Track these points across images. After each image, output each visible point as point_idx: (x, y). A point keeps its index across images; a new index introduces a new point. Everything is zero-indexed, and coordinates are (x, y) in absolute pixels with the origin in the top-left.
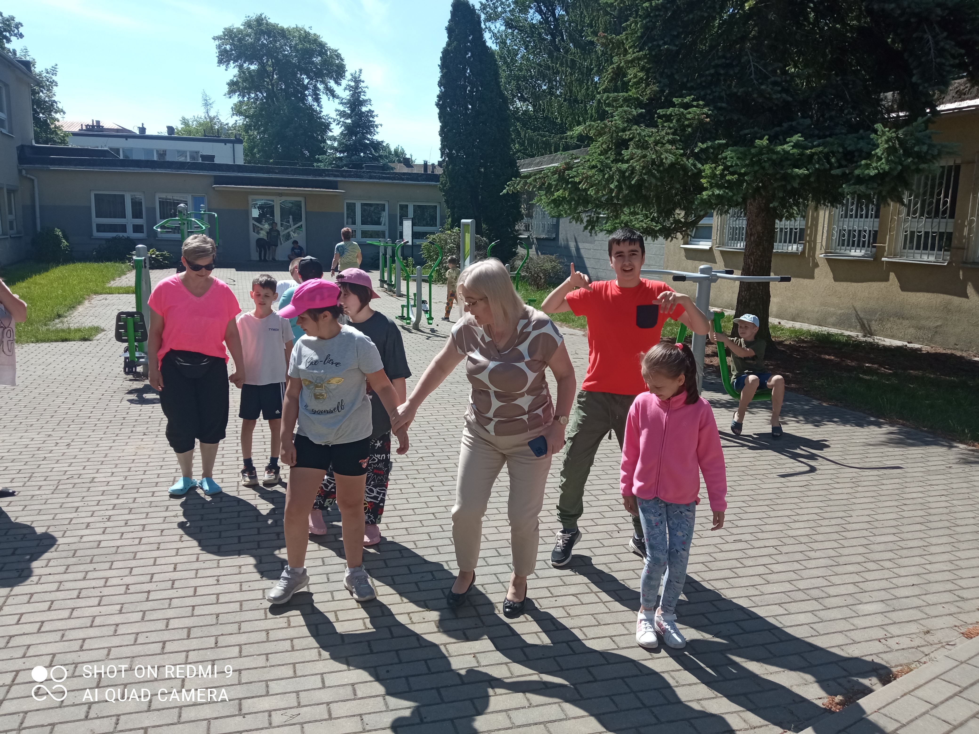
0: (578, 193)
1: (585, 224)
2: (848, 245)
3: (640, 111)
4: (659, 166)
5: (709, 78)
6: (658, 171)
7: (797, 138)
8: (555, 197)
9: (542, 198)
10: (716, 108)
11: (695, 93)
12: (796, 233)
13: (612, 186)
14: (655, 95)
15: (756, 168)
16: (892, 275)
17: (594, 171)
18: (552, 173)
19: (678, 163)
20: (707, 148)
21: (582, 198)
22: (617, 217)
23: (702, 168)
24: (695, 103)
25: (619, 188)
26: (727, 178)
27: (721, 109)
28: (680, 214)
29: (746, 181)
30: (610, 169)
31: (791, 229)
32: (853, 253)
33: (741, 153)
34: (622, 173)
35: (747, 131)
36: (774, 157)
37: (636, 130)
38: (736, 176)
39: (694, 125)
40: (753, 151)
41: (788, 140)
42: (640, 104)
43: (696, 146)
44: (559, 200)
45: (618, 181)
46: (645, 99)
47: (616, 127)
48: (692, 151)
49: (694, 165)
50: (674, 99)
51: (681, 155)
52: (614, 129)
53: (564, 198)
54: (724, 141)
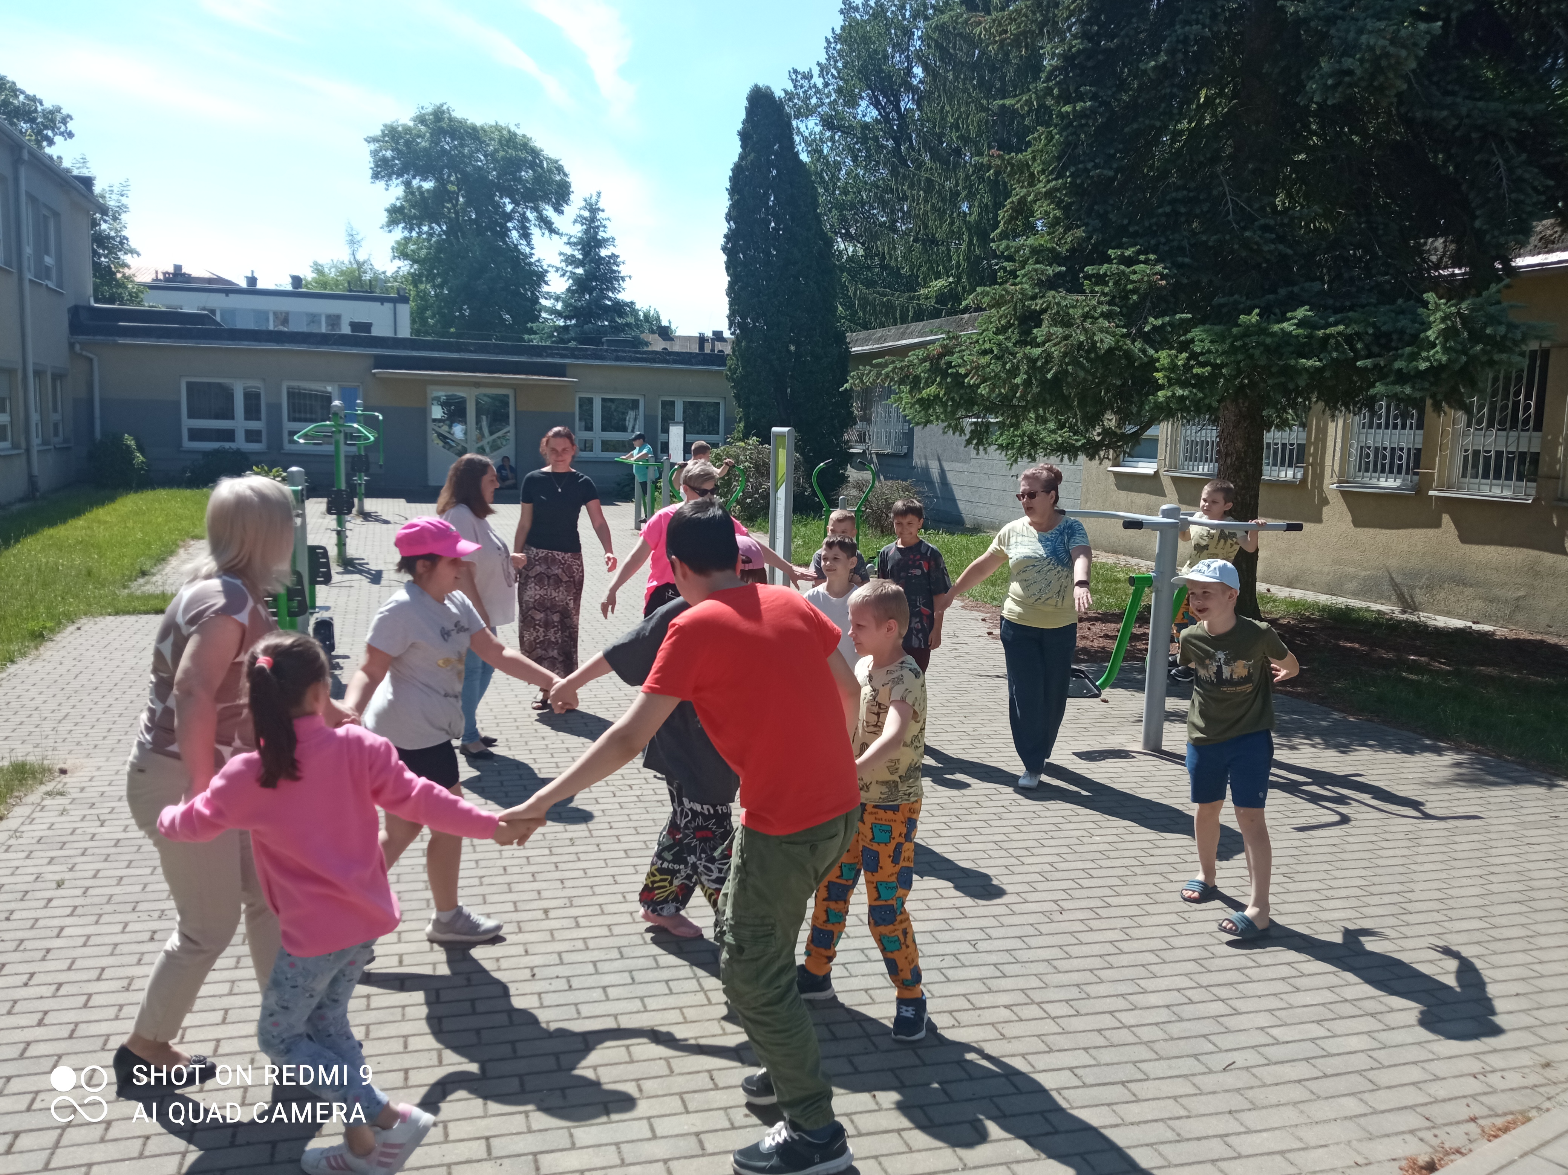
0: (961, 391)
1: (968, 435)
2: (1375, 471)
3: (1057, 269)
4: (1088, 352)
5: (1163, 219)
6: (1088, 359)
7: (1302, 312)
8: (924, 395)
9: (904, 396)
10: (1176, 265)
11: (1141, 241)
12: (1291, 451)
13: (1018, 380)
14: (1079, 244)
15: (1240, 357)
16: (1446, 519)
17: (988, 357)
18: (918, 359)
19: (1120, 348)
20: (1163, 325)
21: (965, 397)
22: (1016, 426)
23: (1156, 356)
24: (1142, 257)
25: (1027, 383)
26: (1195, 371)
27: (1181, 266)
28: (1110, 420)
29: (1223, 375)
30: (1014, 355)
31: (1284, 445)
32: (1383, 483)
33: (1216, 334)
34: (1032, 361)
35: (1222, 301)
36: (1269, 340)
37: (1053, 297)
38: (1209, 368)
39: (1142, 291)
40: (1235, 330)
41: (1289, 315)
42: (1056, 258)
43: (1146, 322)
44: (929, 400)
45: (1026, 373)
46: (1063, 250)
47: (1021, 293)
48: (1140, 330)
49: (1144, 351)
50: (1110, 251)
51: (1123, 336)
52: (1019, 296)
53: (937, 396)
54: (1190, 316)
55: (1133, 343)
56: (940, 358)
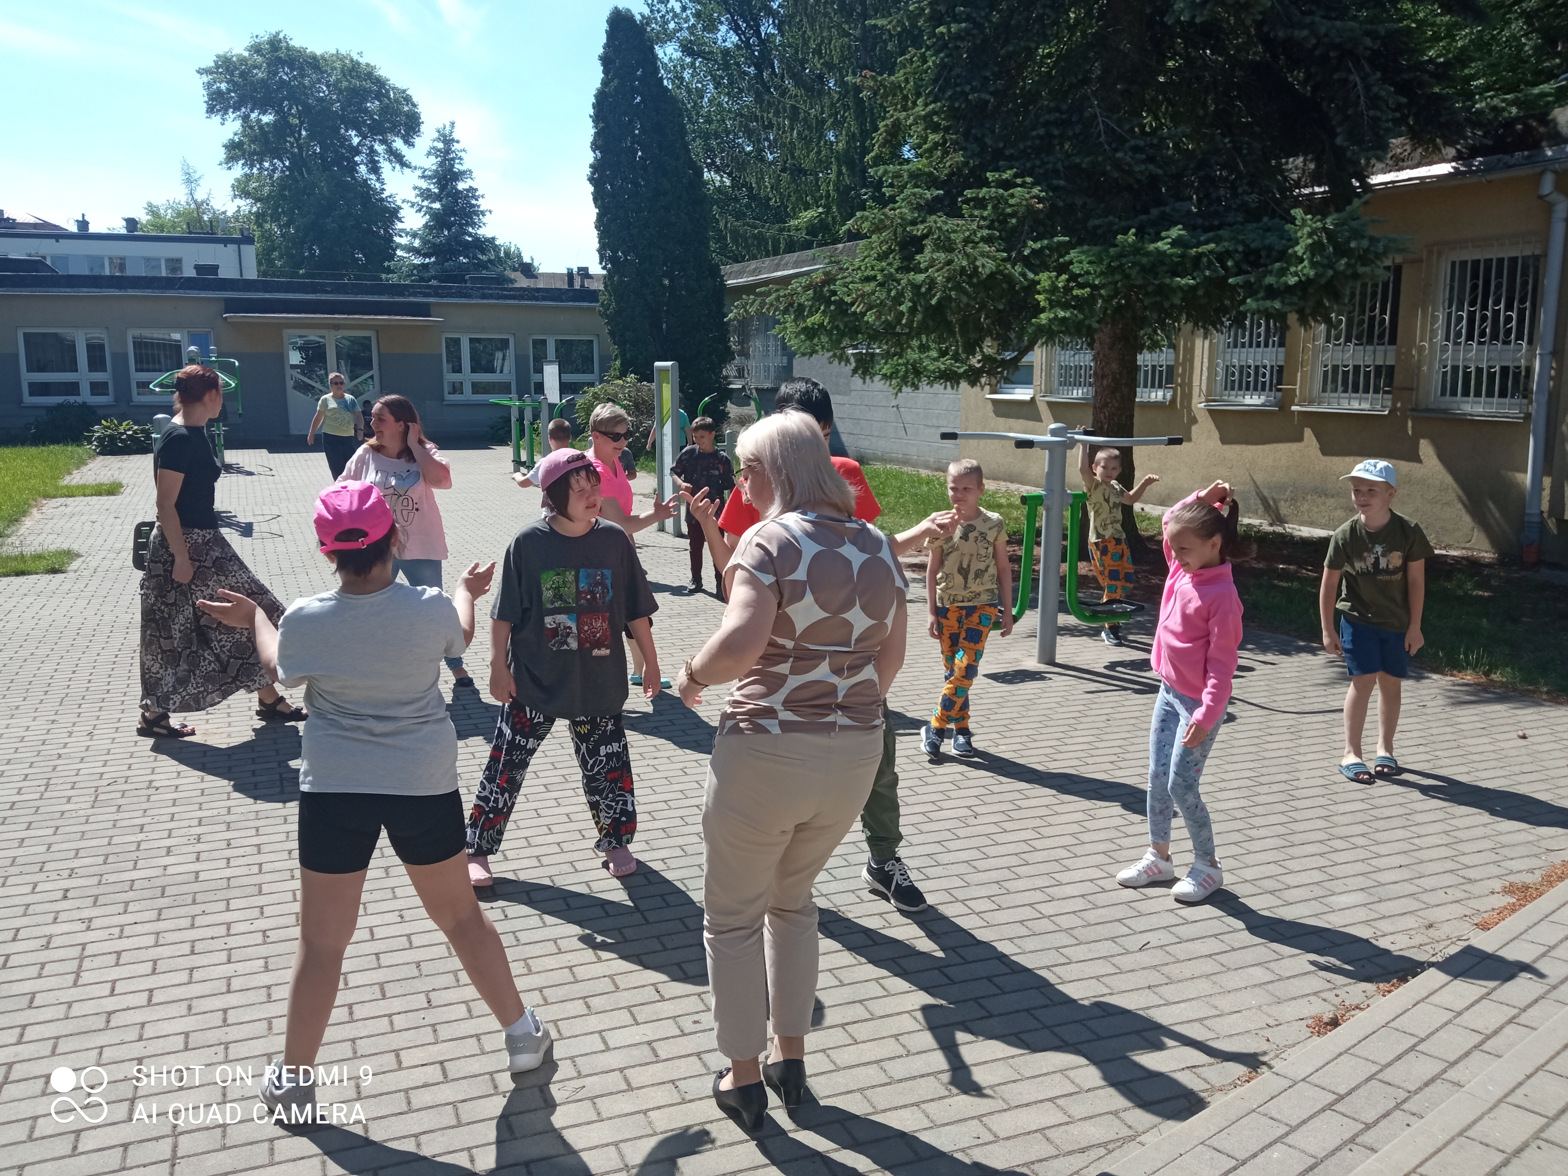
0: (845, 319)
1: (854, 365)
2: (1240, 389)
3: (936, 192)
4: (970, 277)
5: (1037, 142)
6: (971, 285)
7: (1176, 232)
8: (808, 324)
9: (789, 325)
10: (1050, 188)
11: (1017, 164)
12: (1161, 372)
13: (903, 308)
14: (957, 168)
15: (1117, 277)
16: (1308, 433)
17: (873, 284)
18: (804, 286)
19: (1000, 272)
20: (1042, 248)
21: (851, 325)
22: (900, 354)
23: (1037, 278)
24: (1019, 181)
25: (913, 310)
26: (1075, 292)
27: (1055, 189)
28: (989, 347)
29: (1101, 296)
30: (898, 282)
31: (1154, 367)
32: (1248, 400)
33: (1094, 255)
34: (916, 287)
35: (1097, 222)
36: (1144, 260)
37: (933, 222)
38: (1088, 289)
39: (1020, 215)
40: (1112, 250)
41: (1163, 234)
42: (932, 182)
43: (1025, 245)
44: (813, 328)
45: (910, 300)
46: (942, 175)
47: (901, 218)
48: (1020, 253)
49: (1024, 275)
50: (988, 174)
51: (1004, 260)
52: (899, 220)
53: (821, 325)
54: (1067, 239)
55: (1013, 267)
56: (823, 286)
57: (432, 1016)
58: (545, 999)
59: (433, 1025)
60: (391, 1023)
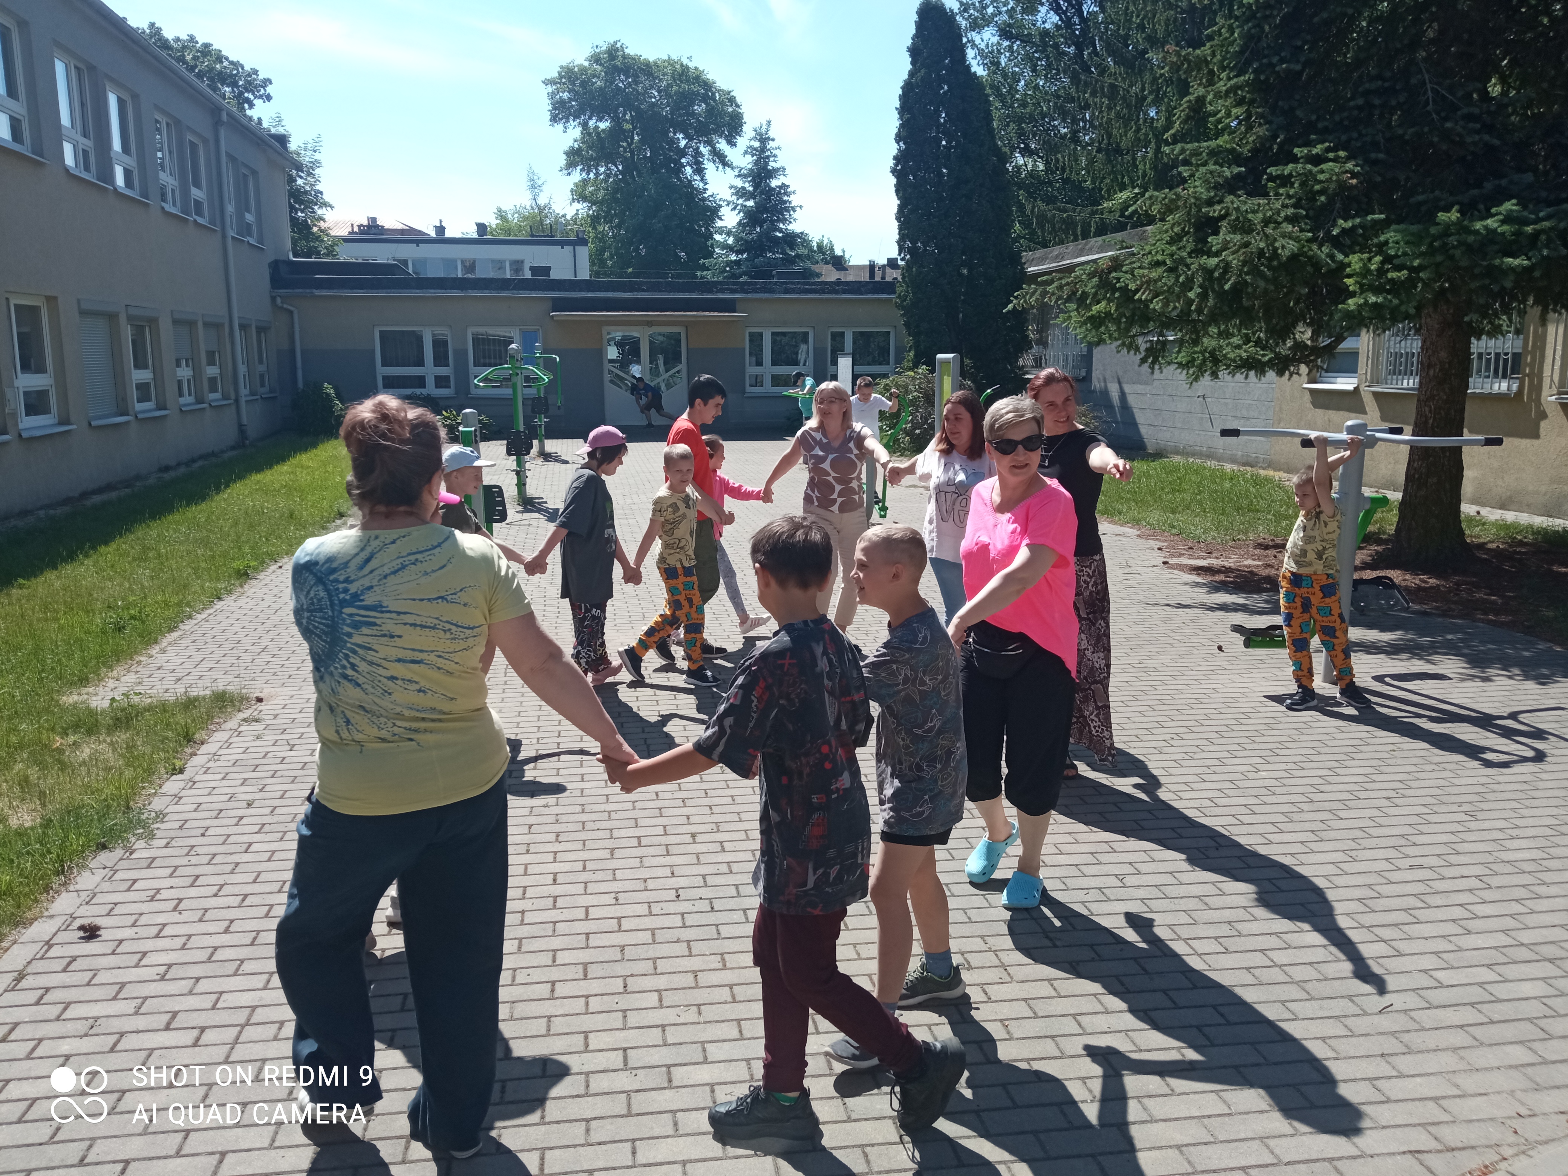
0: (1131, 306)
1: (1143, 354)
3: (1236, 170)
4: (1270, 259)
5: (1355, 113)
6: (1269, 268)
7: (1509, 206)
8: (1094, 313)
9: (1072, 314)
10: (1367, 161)
11: (1331, 138)
12: (1506, 360)
13: (1191, 295)
14: (1262, 144)
15: (1439, 258)
17: (1160, 270)
18: (1089, 275)
19: (1304, 254)
20: (1354, 228)
21: (1138, 313)
22: (1196, 342)
23: (1347, 260)
24: (1331, 155)
25: (1203, 296)
26: (1390, 275)
27: (1375, 163)
28: (1303, 333)
29: (1422, 279)
30: (1188, 266)
31: (1498, 354)
33: (1413, 234)
34: (1208, 272)
35: (1421, 198)
36: (1470, 239)
37: (1232, 203)
38: (1405, 272)
39: (1330, 191)
40: (1433, 230)
41: (1494, 210)
42: (1236, 158)
43: (1334, 224)
44: (1099, 317)
45: (1200, 286)
46: (1245, 151)
47: (1195, 198)
48: (1328, 233)
49: (1332, 257)
50: (1296, 150)
51: (1309, 241)
52: (1193, 200)
53: (1108, 314)
54: (1383, 216)
55: (1320, 248)
56: (1110, 273)
57: (625, 1002)
58: (733, 997)
59: (624, 1011)
60: (587, 1004)
